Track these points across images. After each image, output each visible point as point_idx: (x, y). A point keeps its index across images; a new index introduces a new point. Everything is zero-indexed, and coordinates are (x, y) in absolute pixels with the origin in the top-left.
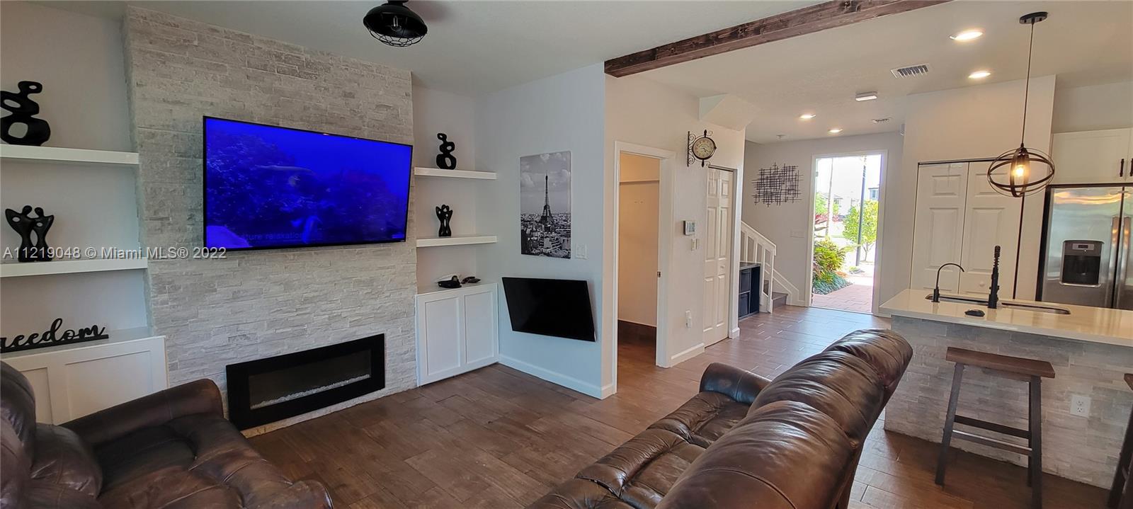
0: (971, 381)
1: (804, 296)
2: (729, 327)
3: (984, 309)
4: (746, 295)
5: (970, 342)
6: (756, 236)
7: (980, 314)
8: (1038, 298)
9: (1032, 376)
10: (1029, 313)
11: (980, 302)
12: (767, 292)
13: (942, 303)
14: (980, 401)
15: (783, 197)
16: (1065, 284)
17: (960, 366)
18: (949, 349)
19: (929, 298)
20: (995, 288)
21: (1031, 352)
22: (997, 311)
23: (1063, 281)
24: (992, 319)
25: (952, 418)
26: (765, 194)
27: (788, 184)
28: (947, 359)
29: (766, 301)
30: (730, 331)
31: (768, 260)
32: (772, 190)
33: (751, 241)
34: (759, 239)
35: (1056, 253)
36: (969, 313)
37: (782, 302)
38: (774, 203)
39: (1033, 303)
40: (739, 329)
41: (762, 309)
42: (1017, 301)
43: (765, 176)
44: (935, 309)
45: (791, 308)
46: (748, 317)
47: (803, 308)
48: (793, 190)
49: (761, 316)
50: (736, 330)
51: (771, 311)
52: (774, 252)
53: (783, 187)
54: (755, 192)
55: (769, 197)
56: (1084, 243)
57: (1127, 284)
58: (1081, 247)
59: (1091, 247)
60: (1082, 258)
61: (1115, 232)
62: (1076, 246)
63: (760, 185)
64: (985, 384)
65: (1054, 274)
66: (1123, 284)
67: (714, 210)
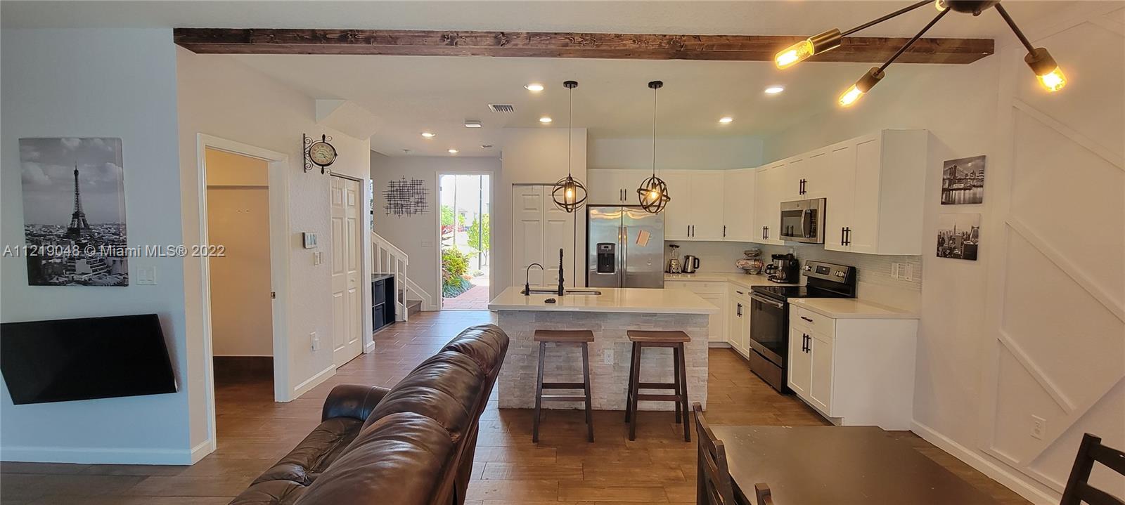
0: (551, 354)
1: (436, 301)
2: (364, 342)
3: (556, 297)
4: (381, 307)
5: (549, 324)
6: (388, 247)
7: (553, 301)
8: (587, 286)
9: (583, 342)
10: (582, 296)
11: (554, 292)
12: (401, 301)
13: (531, 295)
14: (558, 368)
15: (412, 209)
17: (543, 342)
18: (537, 332)
19: (523, 293)
20: (561, 280)
21: (583, 325)
22: (564, 297)
23: (599, 272)
24: (561, 304)
25: (540, 387)
26: (396, 206)
27: (417, 196)
28: (535, 340)
29: (401, 310)
30: (364, 347)
31: (401, 269)
32: (403, 202)
33: (384, 252)
34: (391, 249)
35: (594, 252)
36: (548, 301)
37: (417, 309)
38: (405, 214)
39: (584, 289)
40: (374, 342)
41: (398, 319)
42: (577, 288)
43: (395, 188)
44: (527, 300)
45: (425, 314)
46: (385, 329)
47: (435, 312)
48: (421, 202)
49: (397, 325)
50: (370, 344)
51: (406, 319)
52: (406, 263)
53: (412, 199)
54: (386, 203)
55: (399, 209)
56: (606, 245)
57: (628, 271)
58: (605, 247)
59: (610, 247)
60: (606, 255)
61: (620, 236)
62: (603, 247)
63: (390, 197)
64: (558, 354)
65: (593, 267)
66: (626, 272)
67: (340, 221)
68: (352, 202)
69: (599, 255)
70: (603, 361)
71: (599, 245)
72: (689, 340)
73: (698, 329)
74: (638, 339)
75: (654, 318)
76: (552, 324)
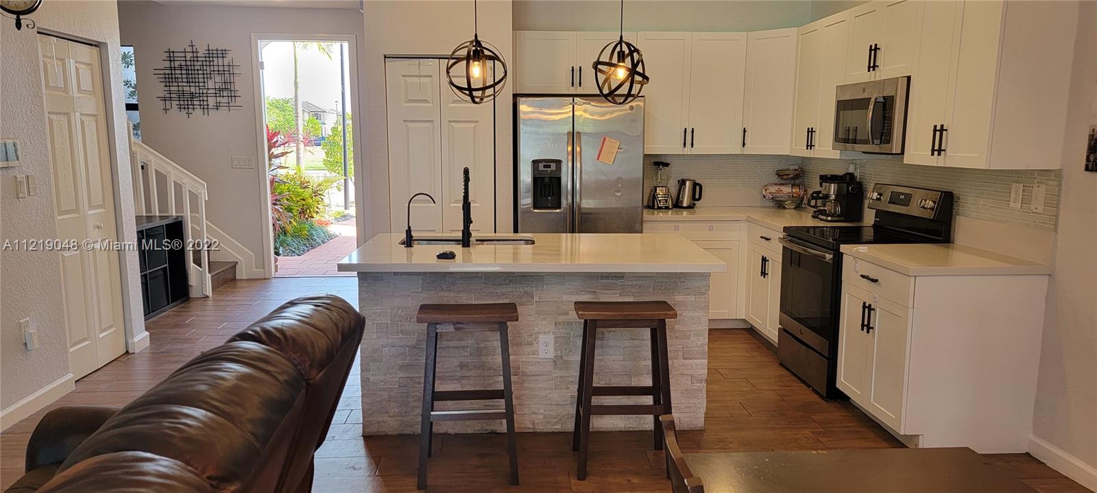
0: (452, 344)
1: (262, 262)
2: (127, 333)
3: (458, 249)
4: (161, 273)
5: (446, 294)
6: (170, 169)
7: (451, 256)
8: (516, 231)
9: (499, 323)
10: (507, 248)
11: (457, 241)
12: (198, 262)
14: (462, 366)
15: (212, 101)
16: (536, 211)
17: (433, 324)
18: (424, 308)
19: (401, 242)
20: (467, 220)
21: (503, 294)
22: (471, 249)
23: (535, 207)
24: (467, 259)
25: (429, 397)
26: (181, 95)
27: (218, 79)
28: (419, 321)
29: (200, 278)
30: (130, 341)
31: (195, 208)
32: (193, 89)
33: (161, 179)
34: (175, 173)
36: (443, 256)
37: (230, 276)
38: (198, 112)
39: (512, 235)
40: (147, 333)
41: (194, 293)
42: (499, 235)
43: (177, 64)
45: (245, 284)
46: (170, 312)
47: (262, 280)
48: (227, 90)
49: (193, 304)
50: (141, 337)
51: (209, 292)
52: (204, 195)
53: (211, 84)
54: (160, 90)
55: (188, 101)
56: (547, 163)
57: (582, 206)
58: (545, 166)
59: (553, 166)
60: (547, 180)
61: (570, 148)
62: (541, 167)
63: (169, 79)
64: (463, 343)
65: (526, 201)
66: (579, 207)
67: (64, 119)
68: (86, 83)
69: (535, 180)
70: (535, 352)
71: (535, 162)
72: (675, 316)
73: (692, 298)
74: (591, 315)
75: (619, 282)
76: (452, 294)
